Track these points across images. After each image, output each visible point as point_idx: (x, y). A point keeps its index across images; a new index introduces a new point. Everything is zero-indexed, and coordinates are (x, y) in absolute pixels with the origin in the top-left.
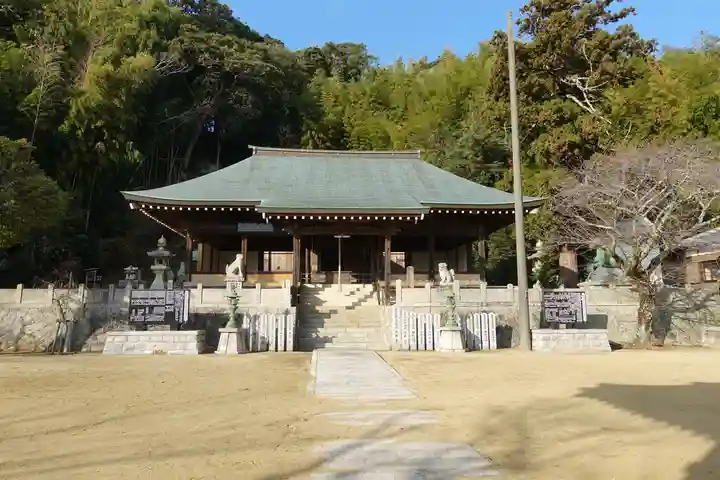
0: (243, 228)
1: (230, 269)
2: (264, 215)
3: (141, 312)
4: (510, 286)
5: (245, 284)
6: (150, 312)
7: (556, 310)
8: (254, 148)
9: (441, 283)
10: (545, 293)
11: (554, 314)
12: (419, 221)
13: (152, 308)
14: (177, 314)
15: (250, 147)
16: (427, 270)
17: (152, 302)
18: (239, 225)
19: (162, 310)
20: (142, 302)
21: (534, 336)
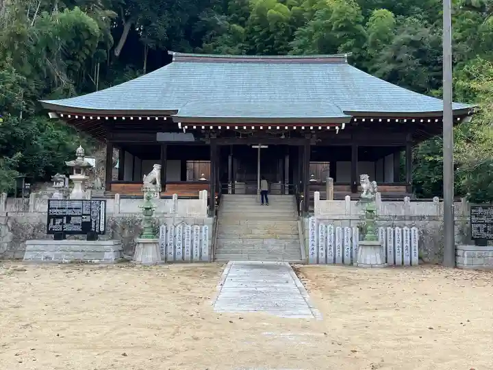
0: (162, 137)
1: (147, 179)
2: (180, 124)
3: (58, 221)
4: (436, 199)
5: (163, 195)
6: (68, 221)
7: (484, 226)
8: (174, 53)
9: (363, 195)
10: (473, 208)
11: (482, 231)
12: (340, 130)
13: (69, 218)
14: (93, 223)
15: (170, 53)
16: (350, 182)
17: (69, 213)
18: (159, 134)
19: (78, 220)
20: (60, 212)
21: (459, 253)
